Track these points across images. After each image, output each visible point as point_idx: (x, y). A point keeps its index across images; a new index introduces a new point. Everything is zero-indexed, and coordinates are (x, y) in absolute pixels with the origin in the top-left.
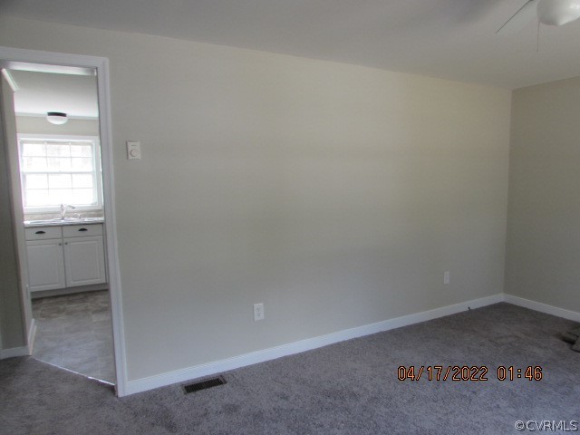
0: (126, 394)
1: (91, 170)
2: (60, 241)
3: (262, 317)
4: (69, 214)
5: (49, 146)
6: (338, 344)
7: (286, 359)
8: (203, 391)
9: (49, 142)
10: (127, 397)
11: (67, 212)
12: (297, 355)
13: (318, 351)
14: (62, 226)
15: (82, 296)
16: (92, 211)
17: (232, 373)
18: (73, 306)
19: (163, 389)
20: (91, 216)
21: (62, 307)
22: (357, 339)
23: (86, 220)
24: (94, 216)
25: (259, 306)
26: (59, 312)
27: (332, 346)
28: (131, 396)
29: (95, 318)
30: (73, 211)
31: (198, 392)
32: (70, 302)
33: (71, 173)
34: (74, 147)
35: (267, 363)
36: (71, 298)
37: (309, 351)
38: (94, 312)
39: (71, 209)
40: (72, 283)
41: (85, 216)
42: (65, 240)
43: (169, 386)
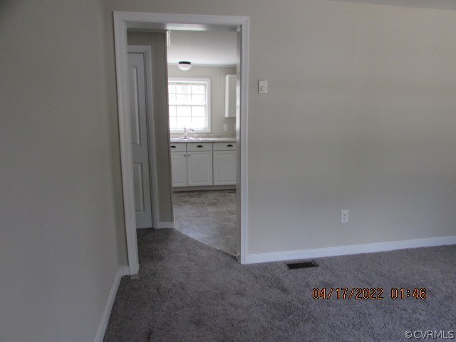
0: (246, 263)
1: (204, 104)
2: (185, 153)
3: (347, 221)
4: (190, 135)
5: (178, 86)
6: (407, 250)
7: (363, 255)
8: (302, 269)
9: (178, 84)
10: (247, 265)
11: (188, 134)
12: (372, 254)
13: (390, 253)
14: (186, 143)
15: (197, 193)
16: (203, 133)
17: (322, 260)
18: (193, 200)
19: (271, 263)
20: (203, 137)
21: (186, 199)
22: (423, 248)
23: (201, 139)
24: (205, 137)
25: (345, 212)
26: (185, 202)
27: (402, 250)
28: (250, 265)
29: (210, 209)
30: (193, 133)
31: (298, 270)
32: (191, 197)
33: (191, 106)
34: (193, 87)
35: (348, 256)
36: (190, 194)
37: (382, 252)
38: (208, 205)
39: (191, 132)
40: (191, 184)
41: (199, 137)
42: (188, 153)
43: (276, 262)
